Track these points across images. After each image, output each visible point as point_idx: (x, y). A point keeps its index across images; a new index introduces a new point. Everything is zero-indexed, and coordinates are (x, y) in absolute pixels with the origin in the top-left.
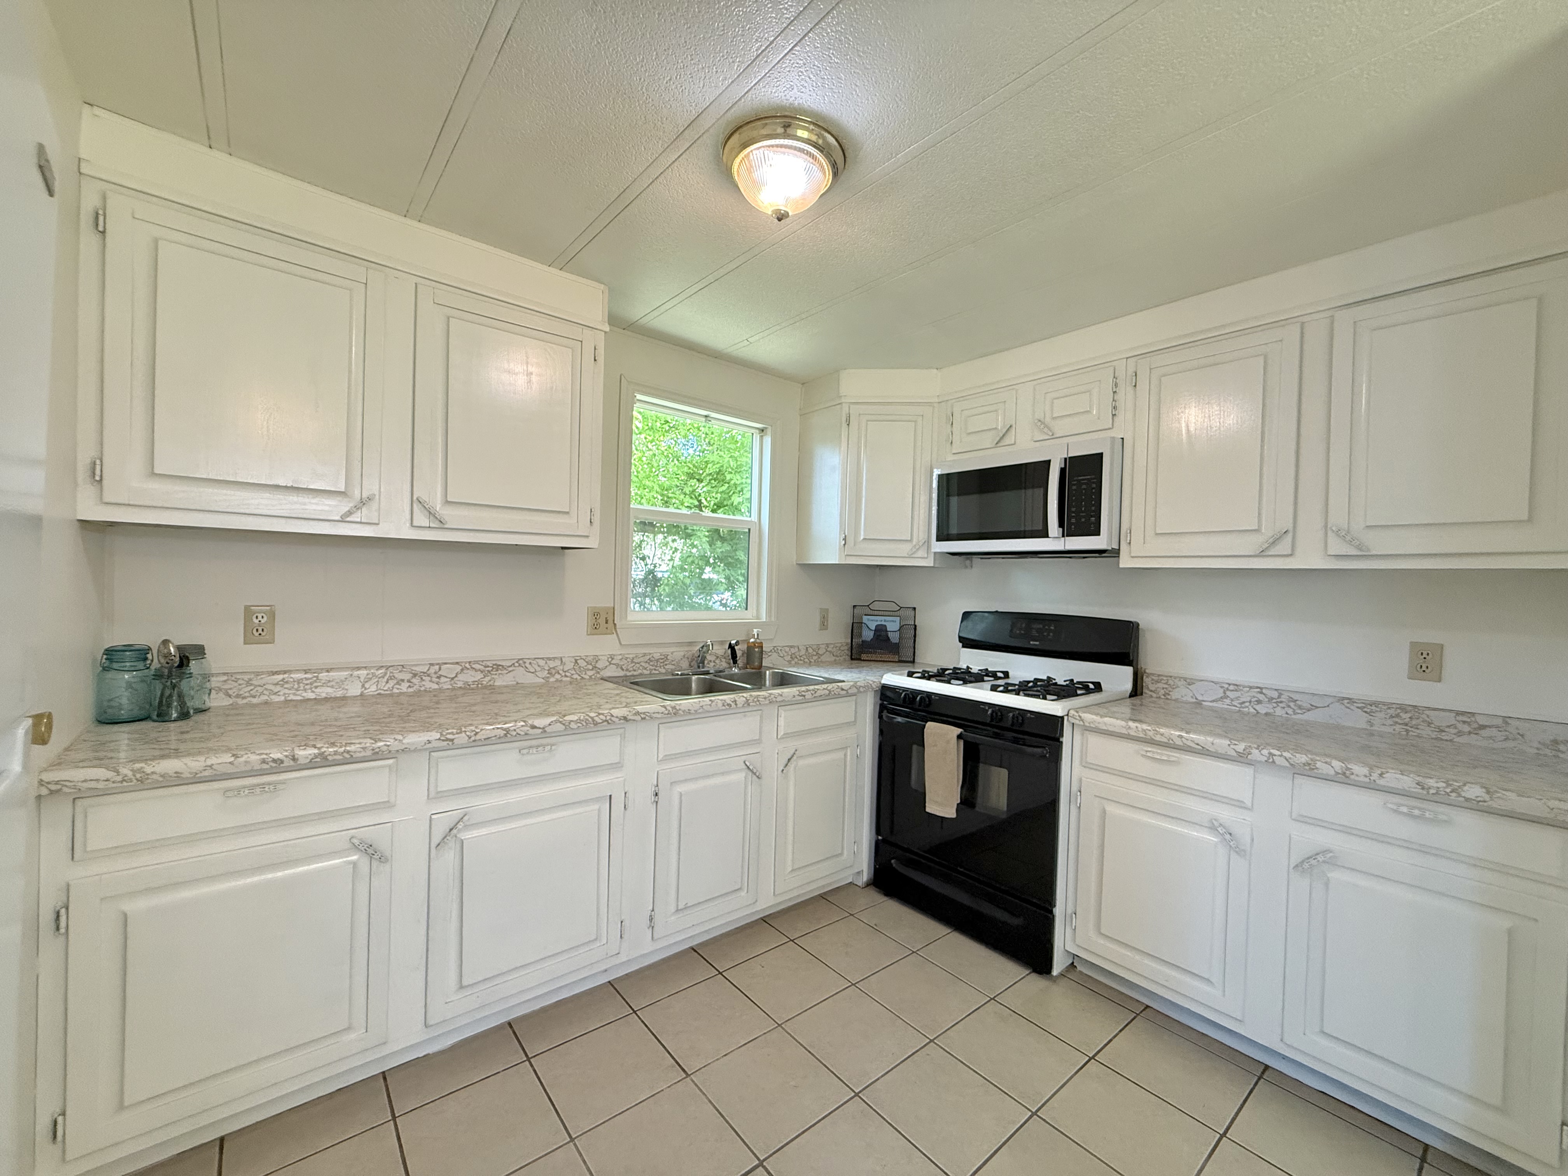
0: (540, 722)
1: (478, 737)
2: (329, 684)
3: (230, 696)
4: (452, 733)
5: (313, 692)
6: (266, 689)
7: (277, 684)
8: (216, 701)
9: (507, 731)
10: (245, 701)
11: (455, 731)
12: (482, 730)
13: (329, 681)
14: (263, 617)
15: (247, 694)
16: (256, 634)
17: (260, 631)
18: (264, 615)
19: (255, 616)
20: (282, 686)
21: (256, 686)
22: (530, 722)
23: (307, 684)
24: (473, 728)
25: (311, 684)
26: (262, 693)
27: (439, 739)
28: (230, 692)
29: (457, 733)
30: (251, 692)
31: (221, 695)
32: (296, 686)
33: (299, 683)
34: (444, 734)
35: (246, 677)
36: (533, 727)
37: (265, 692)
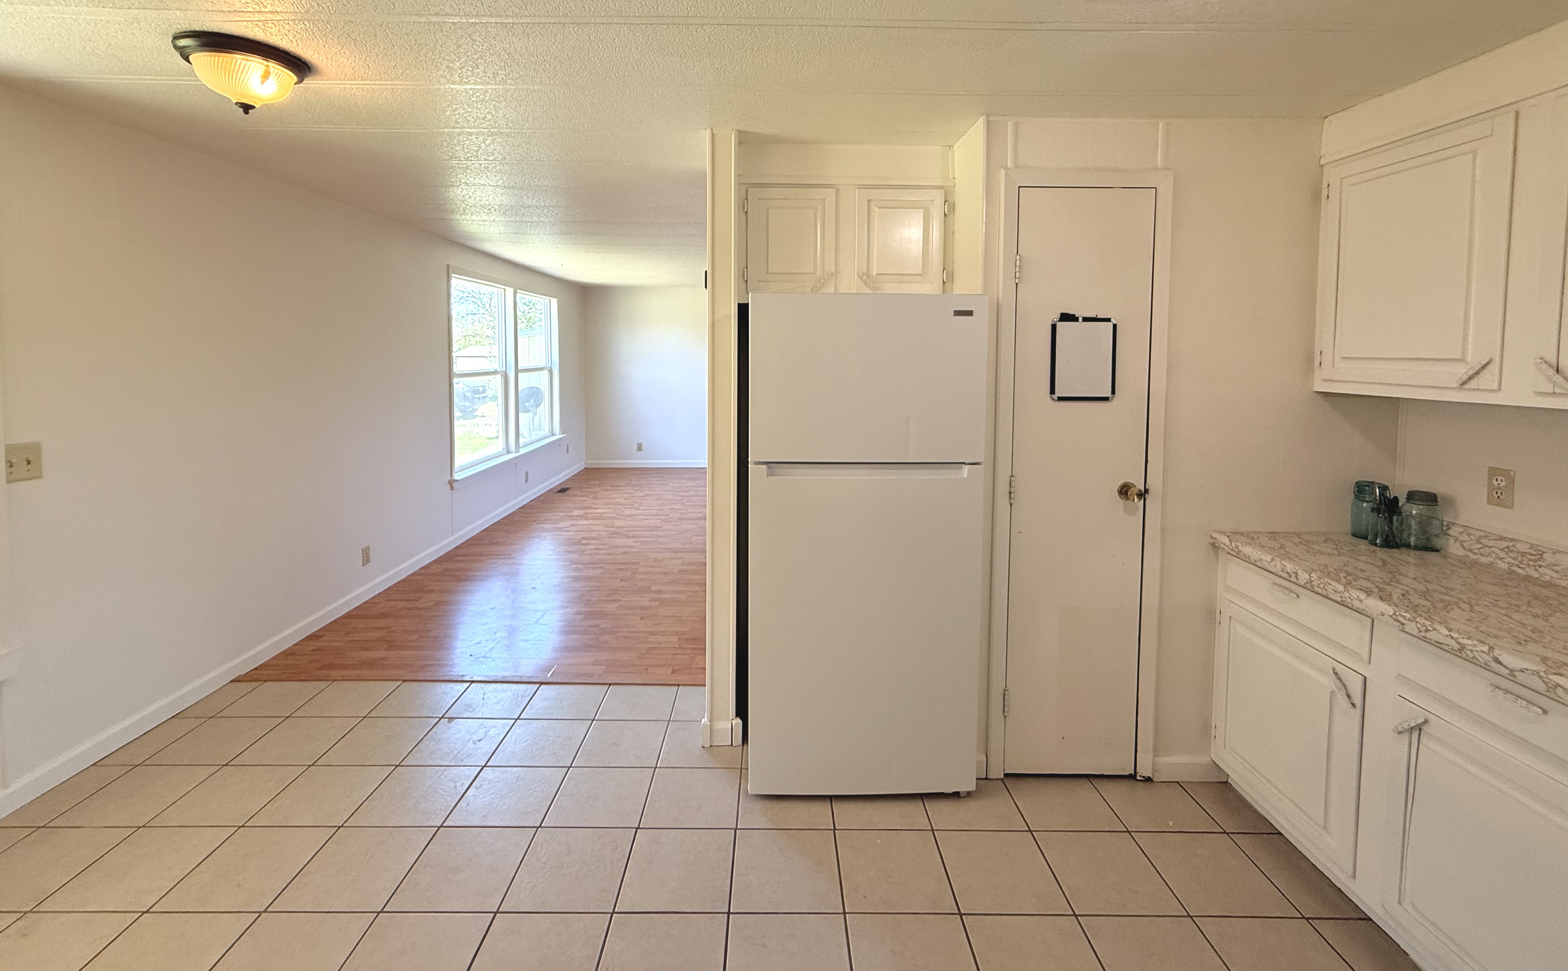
0: (1509, 659)
1: (1428, 635)
2: (1554, 568)
3: (1464, 548)
4: (1404, 617)
5: (1537, 570)
6: (1493, 552)
7: (1502, 550)
8: (1454, 549)
9: (1462, 648)
10: (1475, 557)
11: (1408, 616)
12: (1435, 629)
13: (1554, 565)
14: (1502, 481)
15: (1476, 551)
16: (1496, 496)
17: (1499, 494)
18: (1504, 480)
19: (1495, 478)
20: (1507, 554)
21: (1485, 546)
22: (1496, 653)
23: (1531, 560)
24: (1428, 623)
25: (1535, 561)
26: (1489, 555)
27: (1391, 616)
28: (1465, 545)
29: (1409, 620)
30: (1481, 550)
31: (1458, 544)
32: (1520, 558)
33: (1522, 556)
34: (1397, 613)
35: (1477, 534)
36: (1497, 661)
37: (1492, 555)
